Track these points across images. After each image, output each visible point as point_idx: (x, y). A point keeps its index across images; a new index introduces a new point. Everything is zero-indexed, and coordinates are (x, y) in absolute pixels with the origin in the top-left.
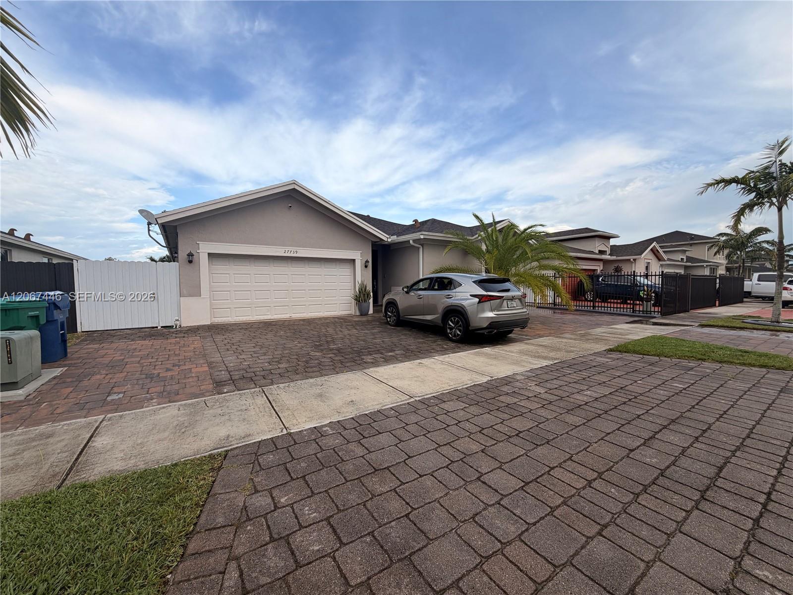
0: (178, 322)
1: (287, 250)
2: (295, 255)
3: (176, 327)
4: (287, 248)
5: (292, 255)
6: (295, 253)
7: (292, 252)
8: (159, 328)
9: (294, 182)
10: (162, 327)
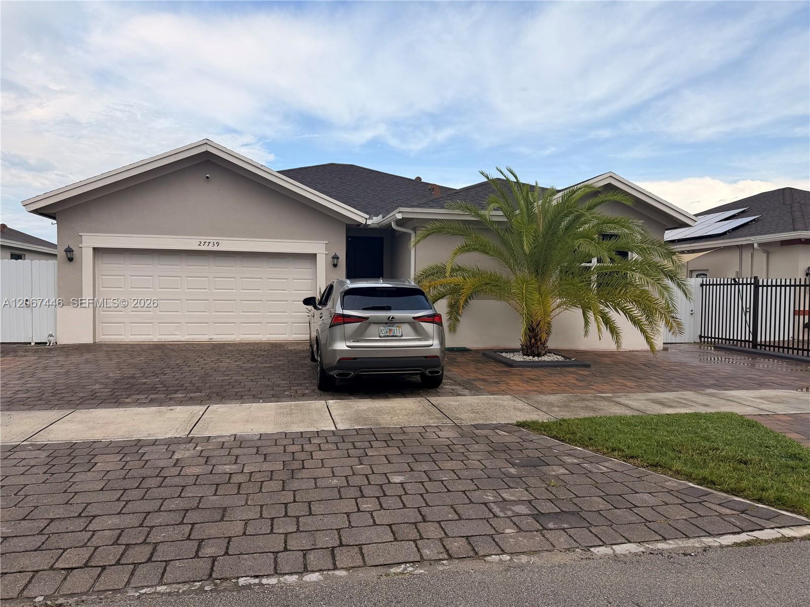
0: (51, 338)
1: (203, 242)
2: (216, 248)
3: (49, 345)
4: (203, 239)
5: (210, 248)
6: (216, 245)
7: (211, 244)
8: (33, 344)
9: (206, 141)
10: (36, 343)
